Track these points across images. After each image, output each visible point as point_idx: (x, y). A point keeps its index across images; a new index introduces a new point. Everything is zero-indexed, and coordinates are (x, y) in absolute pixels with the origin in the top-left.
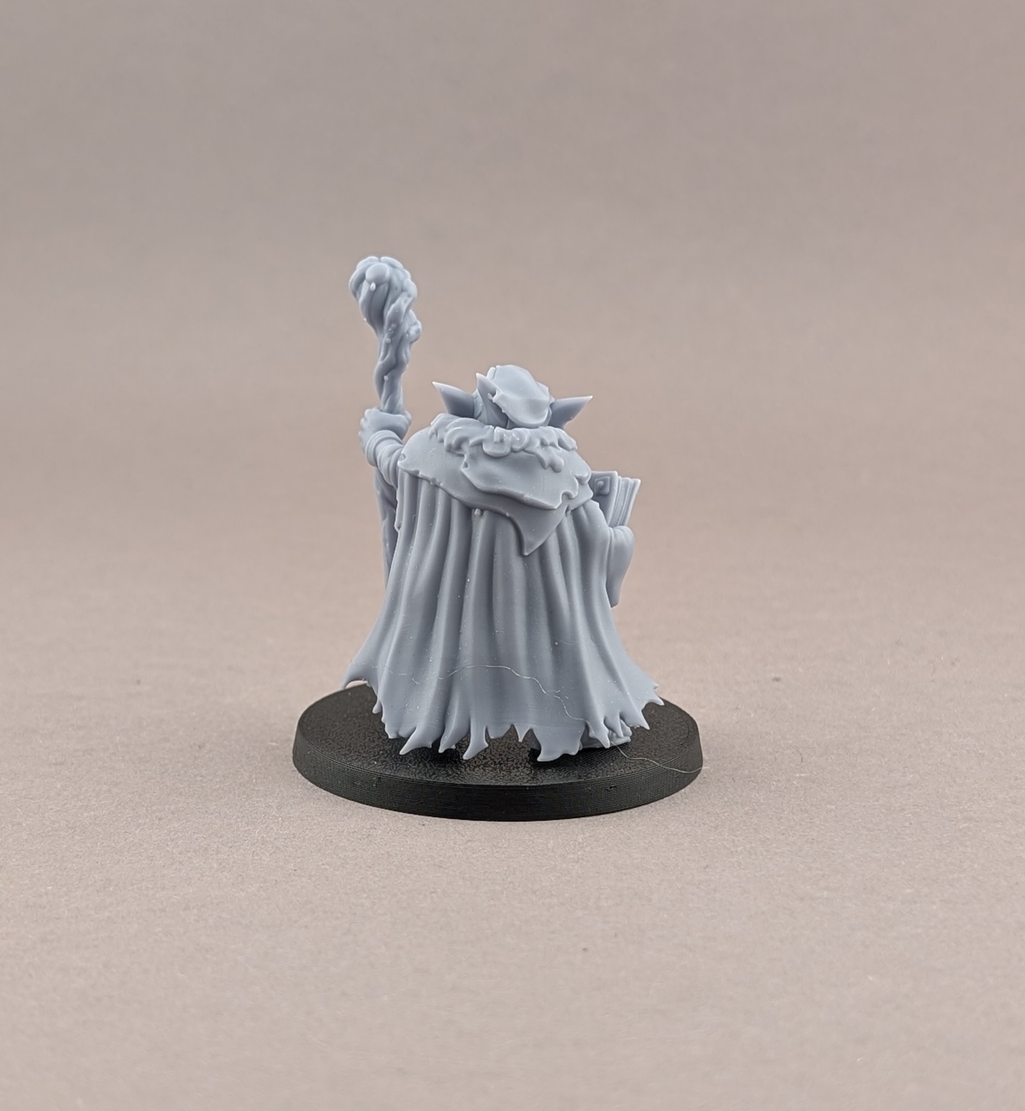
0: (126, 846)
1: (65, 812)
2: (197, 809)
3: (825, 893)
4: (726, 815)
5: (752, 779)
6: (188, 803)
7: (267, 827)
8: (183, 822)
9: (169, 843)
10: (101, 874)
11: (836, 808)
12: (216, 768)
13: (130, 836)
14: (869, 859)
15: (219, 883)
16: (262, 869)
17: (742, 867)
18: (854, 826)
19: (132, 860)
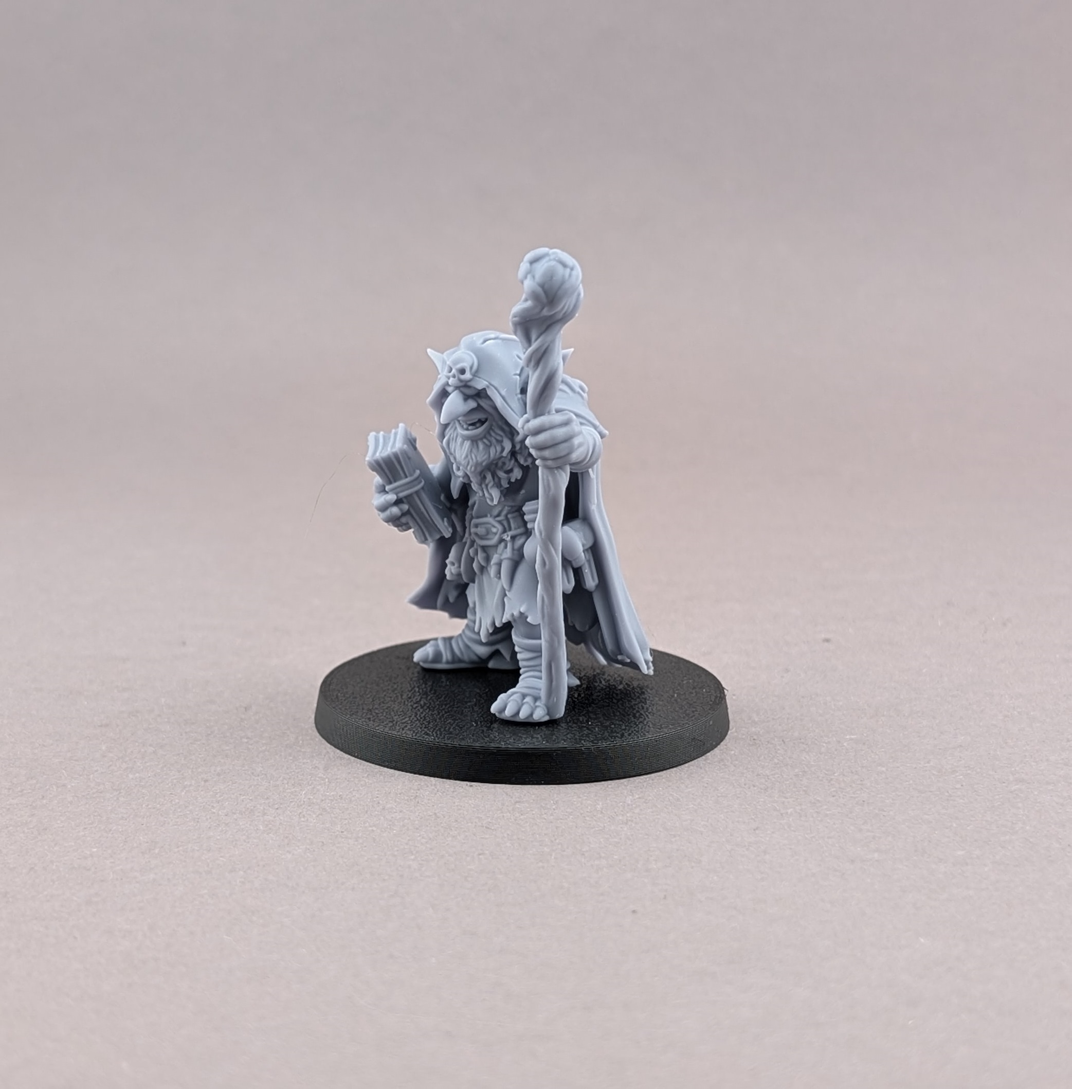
0: (172, 808)
1: (110, 773)
2: (243, 770)
3: (876, 855)
4: (777, 776)
5: (802, 740)
6: (234, 765)
7: (313, 788)
8: (229, 784)
9: (215, 806)
10: (146, 837)
11: (887, 770)
12: (262, 730)
13: (177, 797)
14: (920, 821)
15: (265, 845)
16: (308, 831)
17: (792, 829)
18: (905, 788)
19: (178, 822)
